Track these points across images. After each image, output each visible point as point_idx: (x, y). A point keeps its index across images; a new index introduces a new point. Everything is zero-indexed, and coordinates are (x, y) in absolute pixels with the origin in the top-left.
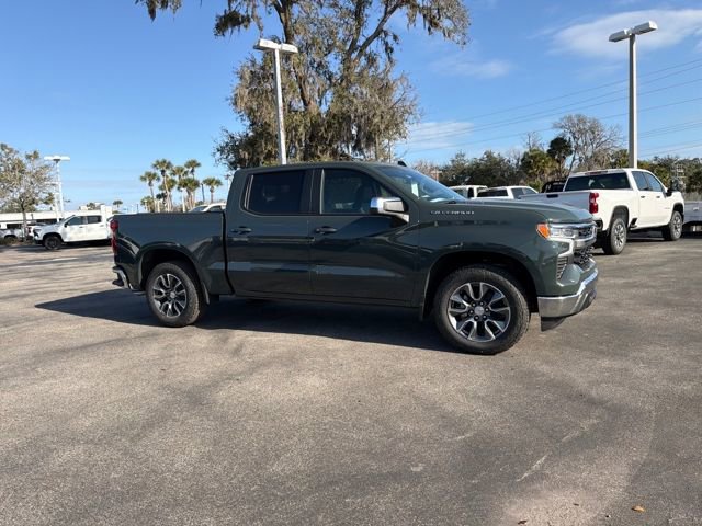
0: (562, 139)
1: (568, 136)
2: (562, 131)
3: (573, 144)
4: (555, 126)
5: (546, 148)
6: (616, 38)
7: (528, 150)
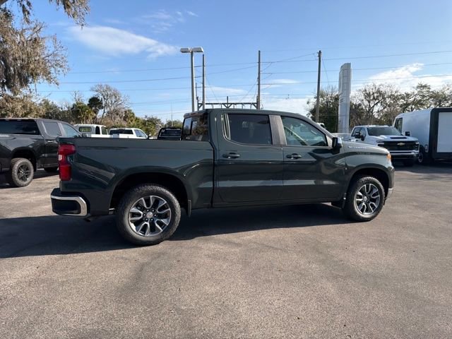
0: (96, 98)
1: (101, 97)
2: (96, 93)
3: (104, 103)
4: (92, 90)
5: (86, 103)
6: (184, 51)
7: (75, 103)
